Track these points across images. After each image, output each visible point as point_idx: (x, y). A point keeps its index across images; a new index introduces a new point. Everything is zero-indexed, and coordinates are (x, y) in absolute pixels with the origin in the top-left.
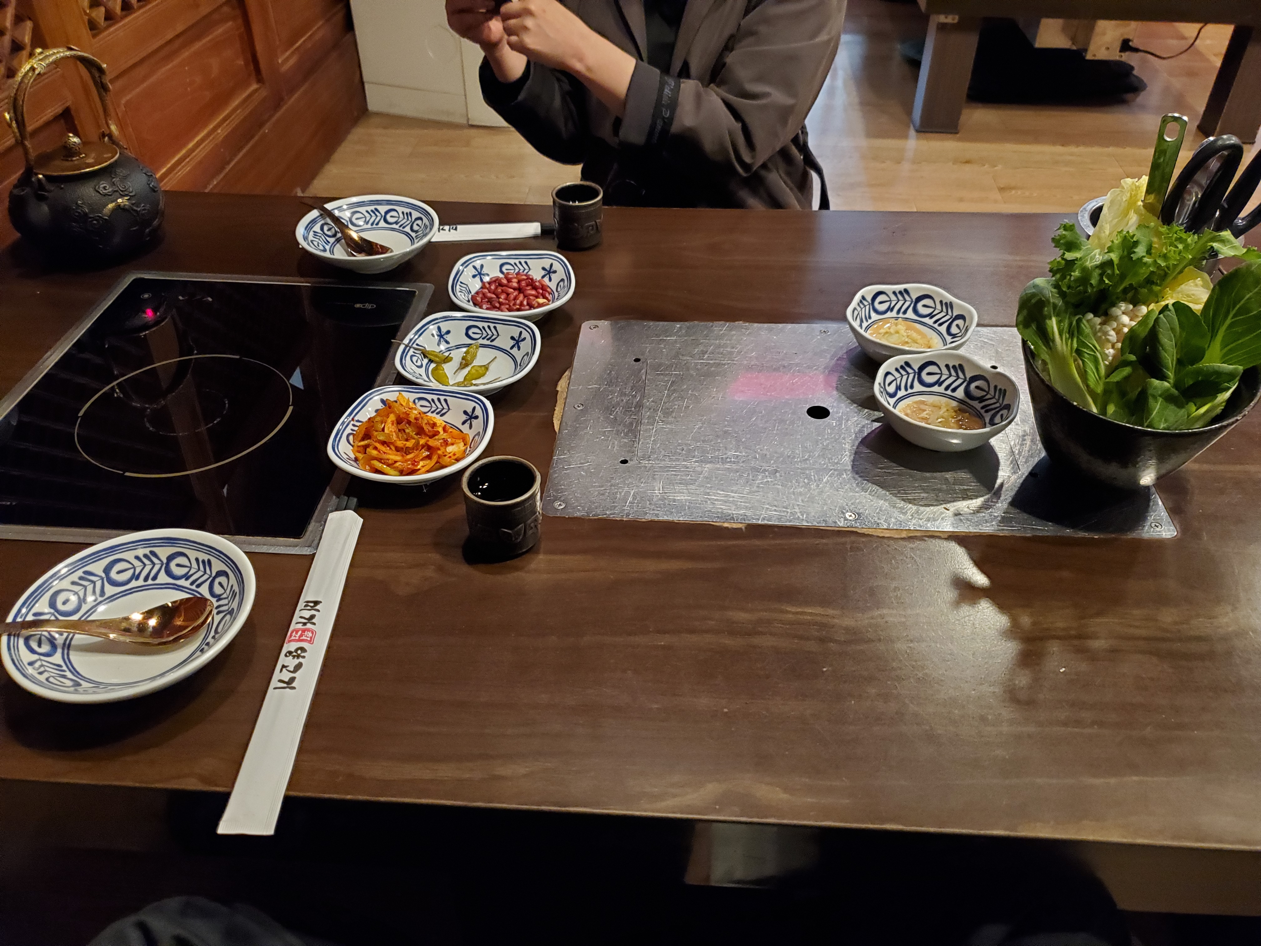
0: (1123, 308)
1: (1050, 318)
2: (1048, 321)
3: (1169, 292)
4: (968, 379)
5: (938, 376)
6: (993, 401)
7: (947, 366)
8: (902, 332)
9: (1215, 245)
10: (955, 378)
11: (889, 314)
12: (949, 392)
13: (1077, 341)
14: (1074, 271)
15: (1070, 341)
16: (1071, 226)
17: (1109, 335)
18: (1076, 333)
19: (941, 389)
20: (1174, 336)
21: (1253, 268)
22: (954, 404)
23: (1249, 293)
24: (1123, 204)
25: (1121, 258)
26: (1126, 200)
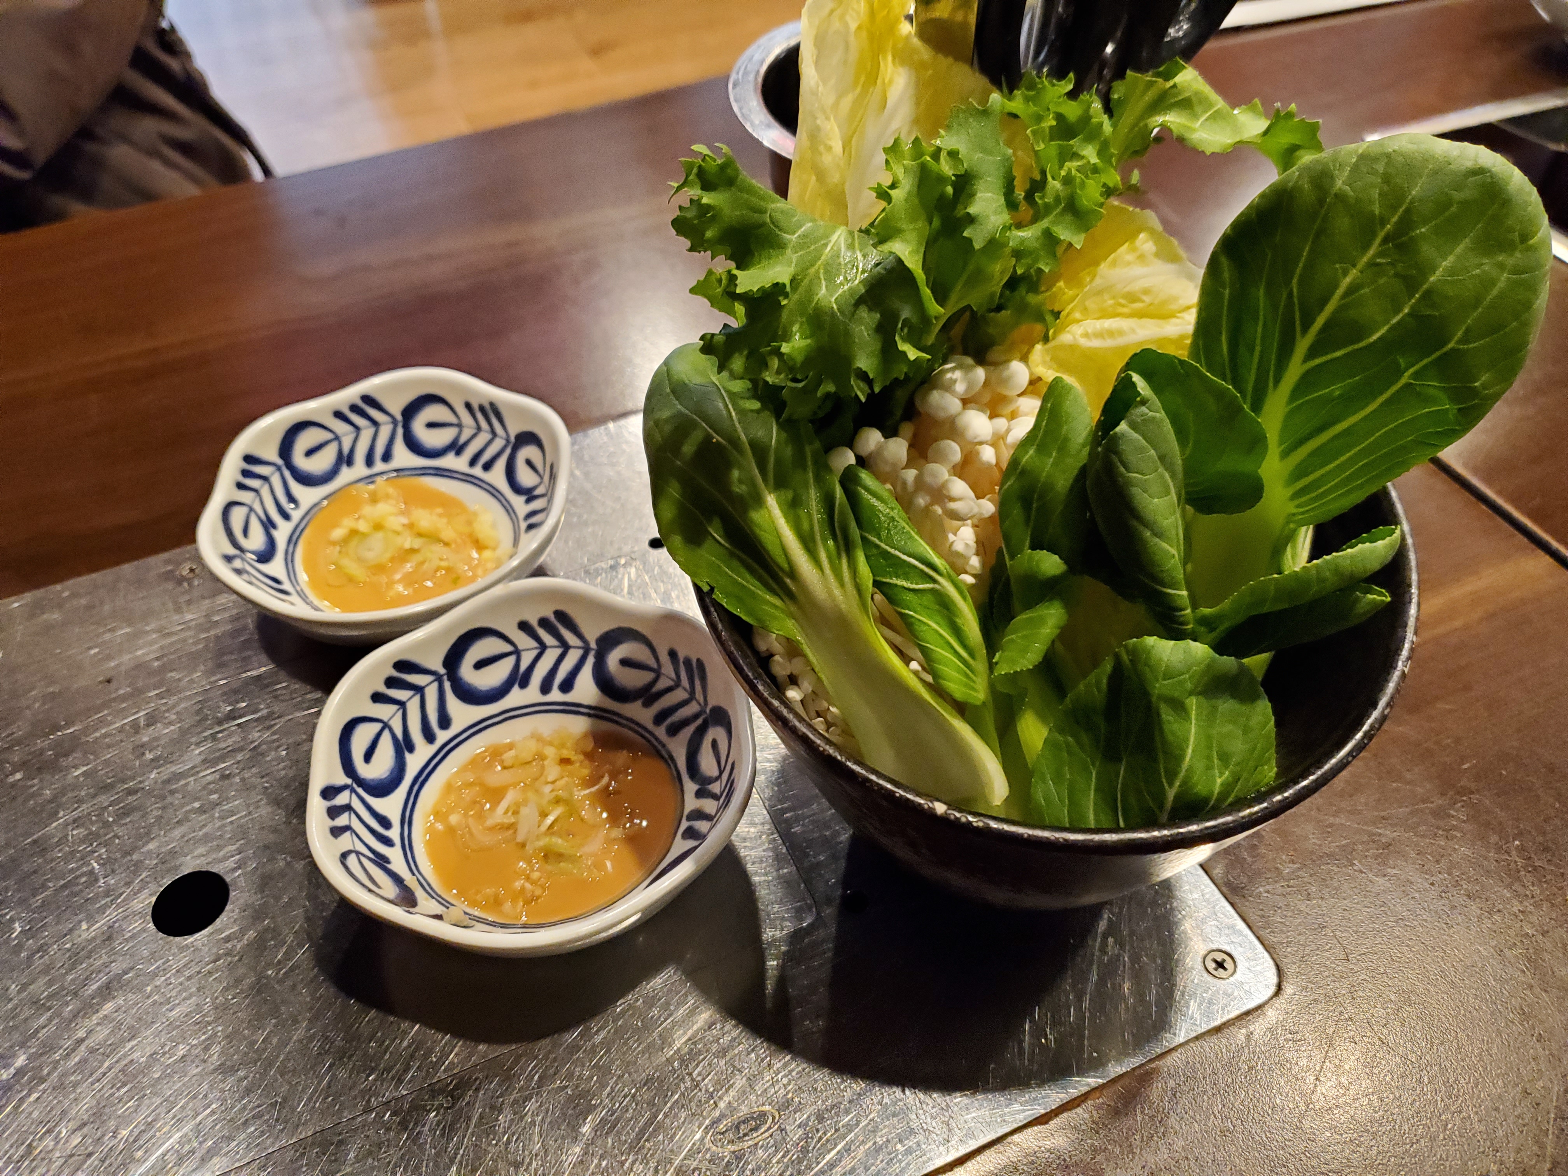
0: (960, 387)
1: (759, 502)
2: (756, 516)
3: (1070, 293)
4: (593, 645)
5: (510, 661)
6: (680, 695)
7: (524, 626)
8: (396, 522)
9: (1172, 119)
10: (559, 651)
11: (346, 475)
12: (556, 695)
13: (867, 558)
14: (786, 337)
15: (844, 561)
16: (723, 168)
17: (952, 499)
18: (855, 531)
19: (531, 694)
20: (1173, 477)
21: (1339, 184)
22: (579, 725)
23: (1345, 273)
24: (852, 39)
25: (930, 246)
26: (859, 28)
